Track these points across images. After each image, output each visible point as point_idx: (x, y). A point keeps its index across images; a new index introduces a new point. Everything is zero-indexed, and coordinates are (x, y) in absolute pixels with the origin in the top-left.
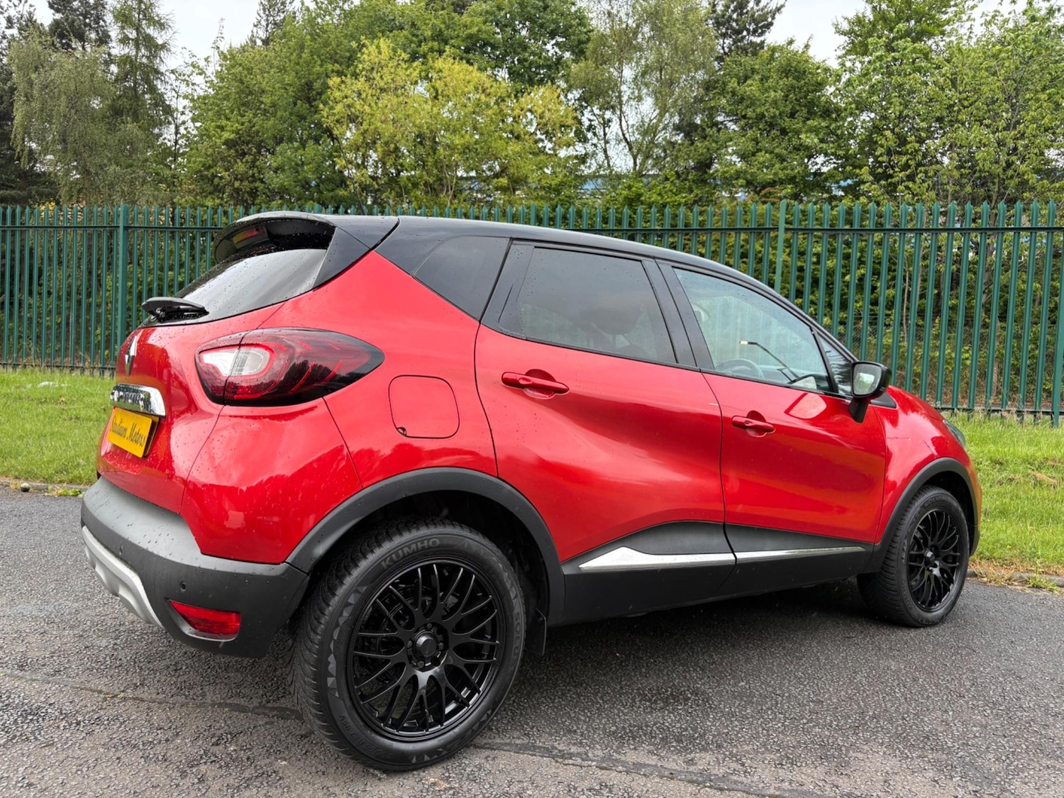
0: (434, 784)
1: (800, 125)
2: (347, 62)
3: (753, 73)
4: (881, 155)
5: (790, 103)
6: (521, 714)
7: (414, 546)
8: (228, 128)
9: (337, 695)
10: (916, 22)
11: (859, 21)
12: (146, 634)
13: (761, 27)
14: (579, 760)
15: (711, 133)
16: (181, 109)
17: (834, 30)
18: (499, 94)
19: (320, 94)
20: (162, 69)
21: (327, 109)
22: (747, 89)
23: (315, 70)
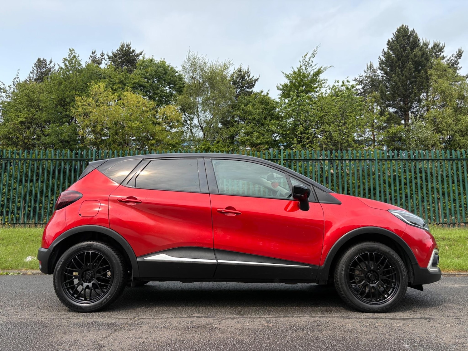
1: (269, 122)
2: (83, 90)
3: (249, 103)
4: (299, 134)
5: (264, 114)
8: (22, 116)
10: (305, 87)
13: (251, 86)
17: (277, 88)
19: (69, 103)
21: (74, 110)
22: (248, 108)
23: (67, 93)
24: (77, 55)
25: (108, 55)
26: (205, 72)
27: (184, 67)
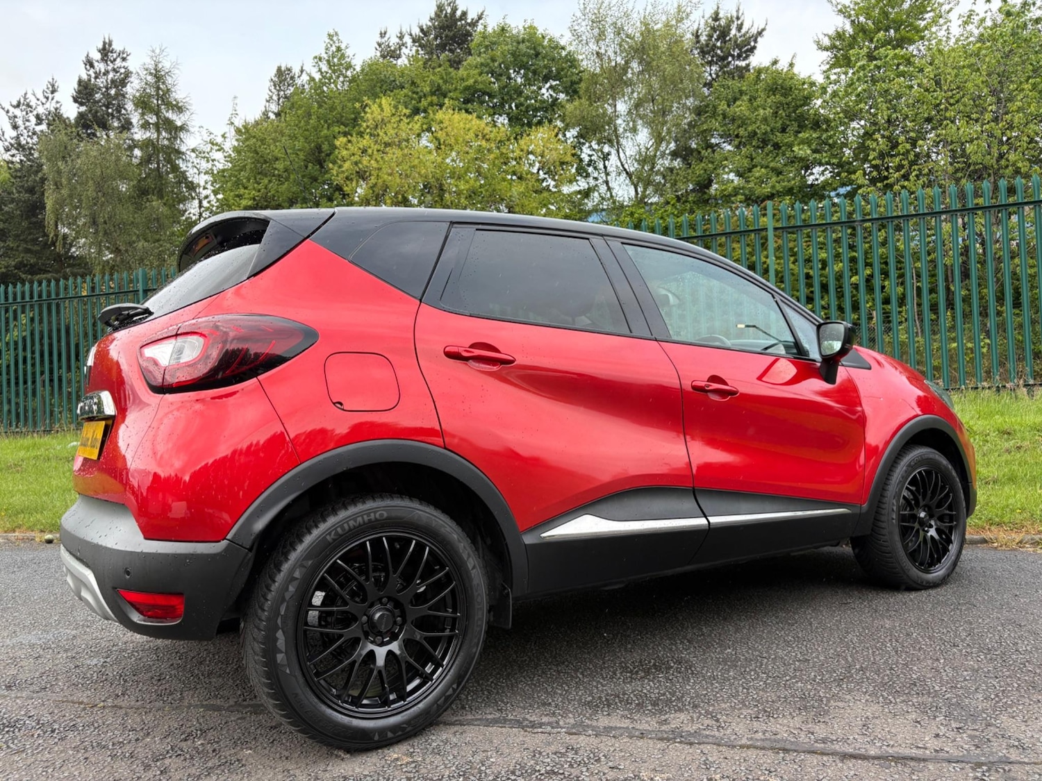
0: (397, 759)
1: (792, 139)
2: (351, 123)
3: (741, 95)
4: (874, 159)
5: (781, 118)
6: (498, 693)
7: (360, 519)
8: (246, 196)
9: (288, 671)
10: (895, 32)
11: (840, 36)
12: (137, 652)
13: (745, 52)
14: (549, 728)
15: (706, 154)
16: (202, 184)
17: (816, 47)
18: (499, 139)
19: (328, 155)
20: (183, 149)
21: (336, 168)
22: (737, 109)
23: (322, 134)
24: (343, 47)
25: (411, 35)
26: (628, 36)
27: (575, 30)
